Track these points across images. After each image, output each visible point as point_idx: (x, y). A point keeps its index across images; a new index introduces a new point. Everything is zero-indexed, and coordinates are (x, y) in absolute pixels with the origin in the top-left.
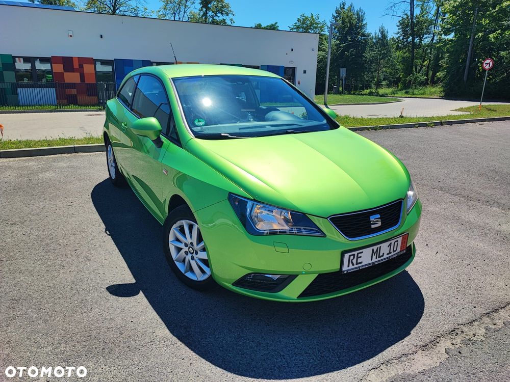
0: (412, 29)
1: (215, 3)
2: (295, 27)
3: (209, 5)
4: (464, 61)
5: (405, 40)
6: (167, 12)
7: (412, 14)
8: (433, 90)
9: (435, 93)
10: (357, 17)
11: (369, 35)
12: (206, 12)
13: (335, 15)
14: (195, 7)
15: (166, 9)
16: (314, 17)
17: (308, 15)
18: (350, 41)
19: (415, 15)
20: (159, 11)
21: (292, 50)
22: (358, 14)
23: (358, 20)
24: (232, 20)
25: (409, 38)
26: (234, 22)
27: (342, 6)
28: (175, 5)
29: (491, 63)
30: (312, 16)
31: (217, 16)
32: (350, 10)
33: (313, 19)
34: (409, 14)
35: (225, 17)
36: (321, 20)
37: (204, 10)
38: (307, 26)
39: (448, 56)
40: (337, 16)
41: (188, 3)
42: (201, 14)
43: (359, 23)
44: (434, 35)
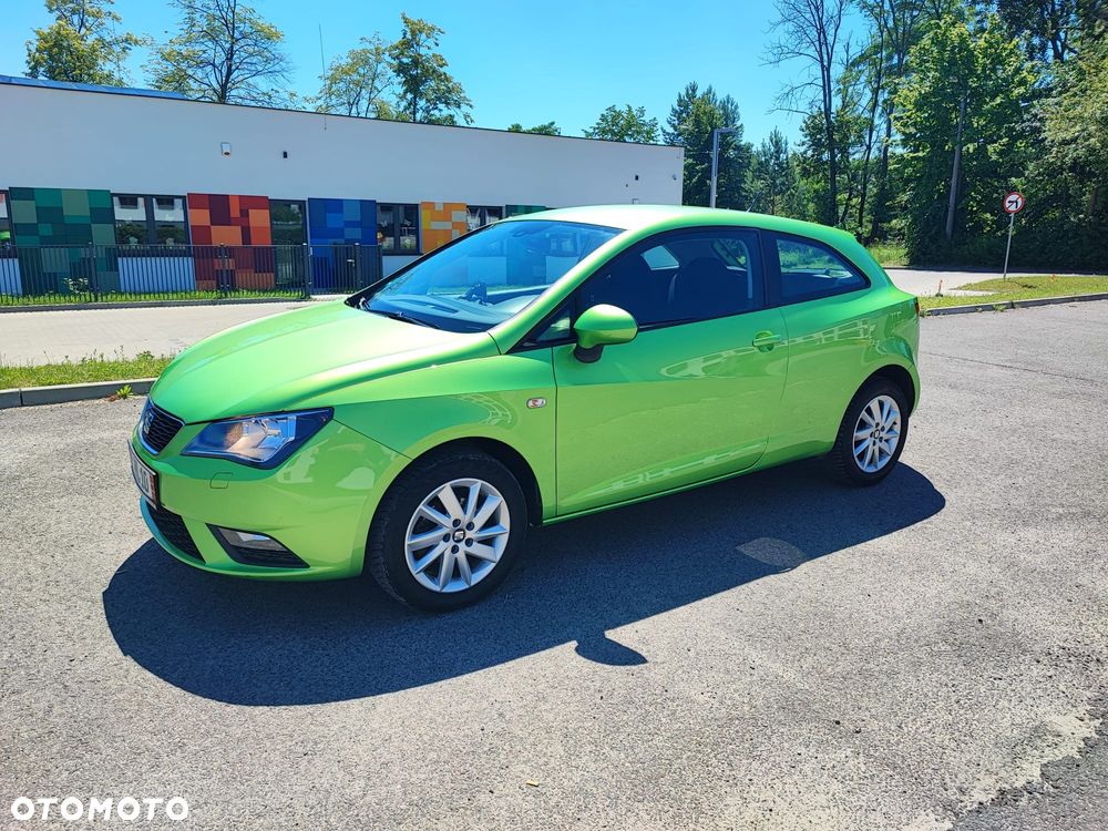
0: (830, 137)
1: (433, 84)
2: (597, 131)
3: (421, 88)
4: (944, 196)
5: (817, 158)
7: (828, 108)
10: (722, 112)
11: (750, 146)
12: (415, 101)
13: (677, 108)
14: (391, 92)
16: (634, 112)
17: (622, 107)
19: (833, 110)
21: (637, 178)
22: (724, 108)
23: (726, 119)
24: (468, 116)
25: (824, 153)
26: (472, 121)
27: (690, 92)
29: (1020, 202)
30: (630, 111)
31: (436, 108)
32: (706, 100)
33: (632, 117)
34: (822, 107)
35: (452, 111)
36: (647, 118)
37: (409, 96)
38: (620, 129)
39: (913, 189)
40: (682, 112)
41: (377, 84)
42: (404, 104)
43: (727, 125)
44: (869, 148)
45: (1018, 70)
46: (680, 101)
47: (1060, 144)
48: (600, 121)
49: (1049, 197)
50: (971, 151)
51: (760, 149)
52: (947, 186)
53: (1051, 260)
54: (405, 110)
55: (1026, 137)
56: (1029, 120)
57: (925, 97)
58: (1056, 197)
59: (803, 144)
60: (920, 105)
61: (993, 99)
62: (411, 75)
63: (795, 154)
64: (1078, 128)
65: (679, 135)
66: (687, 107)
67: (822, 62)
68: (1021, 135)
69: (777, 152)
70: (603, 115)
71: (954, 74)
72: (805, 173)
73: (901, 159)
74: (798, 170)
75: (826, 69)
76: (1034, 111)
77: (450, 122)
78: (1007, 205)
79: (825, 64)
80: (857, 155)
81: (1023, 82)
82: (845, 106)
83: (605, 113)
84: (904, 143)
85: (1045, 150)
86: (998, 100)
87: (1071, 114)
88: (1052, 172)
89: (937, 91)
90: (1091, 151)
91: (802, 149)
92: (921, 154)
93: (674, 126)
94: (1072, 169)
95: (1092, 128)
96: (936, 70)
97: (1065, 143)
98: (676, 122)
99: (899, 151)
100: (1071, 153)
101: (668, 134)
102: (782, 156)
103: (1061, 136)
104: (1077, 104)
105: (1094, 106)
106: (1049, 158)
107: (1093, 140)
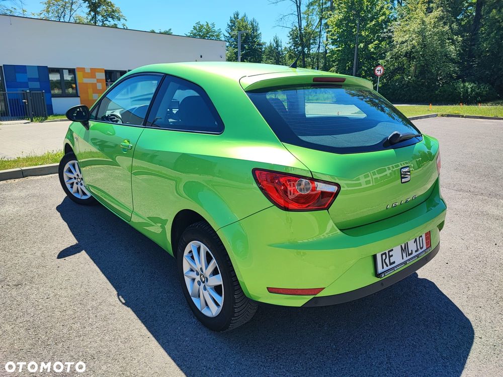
0: (301, 40)
1: (104, 7)
2: (192, 34)
3: (98, 9)
4: (351, 68)
5: (296, 50)
6: (50, 16)
7: (300, 26)
8: (326, 96)
9: (328, 98)
10: (251, 26)
11: (264, 43)
12: (95, 16)
13: (230, 24)
14: (82, 11)
15: (48, 12)
16: (210, 26)
17: (203, 23)
18: (247, 49)
19: (302, 27)
20: (41, 14)
21: (201, 57)
22: (252, 24)
23: (253, 30)
24: (124, 25)
25: (298, 47)
27: (236, 16)
28: (59, 7)
29: (382, 70)
30: (208, 25)
31: (107, 20)
32: (243, 20)
33: (209, 28)
34: (297, 25)
35: (116, 22)
36: (216, 29)
37: (93, 13)
38: (203, 34)
39: (337, 65)
40: (232, 26)
41: (74, 7)
42: (90, 17)
43: (253, 33)
44: (319, 46)
45: (382, 8)
46: (231, 20)
47: (401, 43)
48: (193, 30)
49: (396, 69)
50: (362, 47)
51: (269, 45)
52: (352, 63)
53: (397, 98)
54: (90, 21)
55: (386, 40)
56: (387, 32)
57: (341, 21)
58: (399, 69)
59: (290, 43)
60: (338, 25)
61: (371, 21)
62: (92, 3)
63: (286, 48)
64: (408, 36)
65: (232, 37)
66: (234, 24)
67: (297, 4)
68: (384, 39)
69: (277, 46)
70: (194, 27)
71: (354, 9)
72: (291, 57)
73: (332, 51)
74: (287, 55)
75: (299, 7)
76: (389, 28)
77: (115, 26)
78: (376, 72)
79: (298, 4)
80: (314, 50)
81: (384, 14)
82: (308, 26)
83: (195, 25)
84: (333, 43)
85: (394, 46)
86: (373, 23)
87: (405, 29)
88: (396, 57)
89: (345, 19)
90: (414, 47)
91: (290, 45)
92: (340, 49)
93: (229, 34)
94: (406, 56)
95: (414, 36)
96: (346, 8)
97: (403, 43)
98: (230, 31)
99: (333, 47)
100: (406, 48)
101: (226, 37)
102: (279, 48)
103: (401, 40)
104: (407, 25)
105: (415, 26)
106: (396, 50)
107: (414, 41)
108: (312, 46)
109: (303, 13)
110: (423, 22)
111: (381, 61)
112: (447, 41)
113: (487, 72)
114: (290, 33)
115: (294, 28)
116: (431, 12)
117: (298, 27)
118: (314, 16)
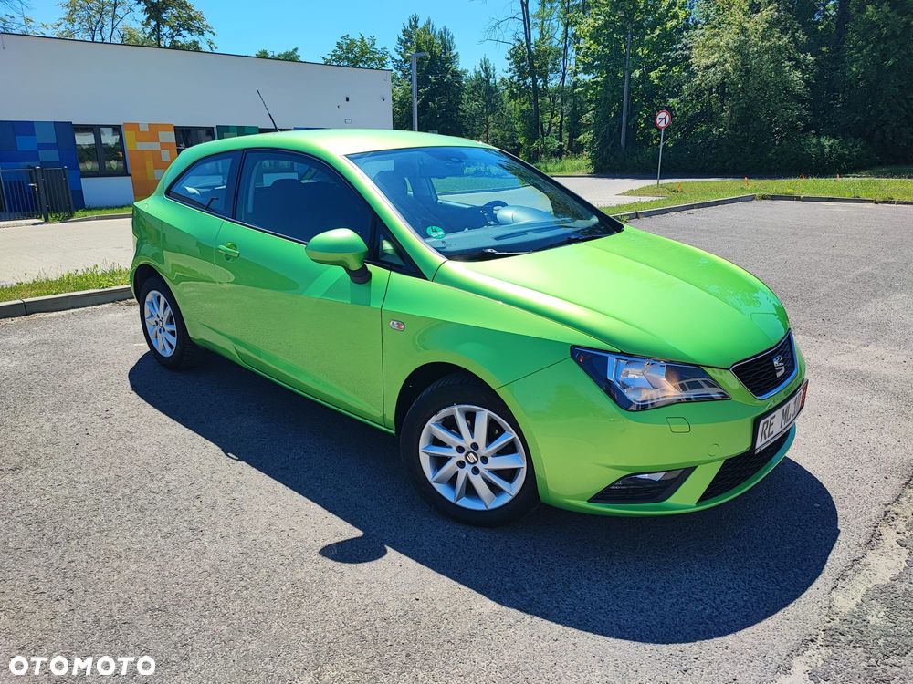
0: (531, 64)
1: (174, 11)
2: (334, 58)
3: (163, 15)
4: (618, 115)
5: (522, 82)
6: (76, 28)
7: (528, 39)
8: (576, 162)
9: (579, 168)
10: (440, 42)
11: (465, 72)
12: (159, 27)
13: (403, 38)
14: (134, 19)
15: (72, 22)
16: (367, 41)
17: (355, 37)
18: (434, 84)
19: (532, 41)
20: (58, 25)
21: (347, 99)
22: (442, 38)
23: (444, 48)
24: (211, 43)
25: (527, 78)
26: (216, 48)
27: (413, 23)
28: (92, 13)
29: (668, 118)
30: (362, 39)
31: (180, 35)
32: (426, 30)
33: (365, 45)
34: (522, 37)
35: (196, 38)
36: (378, 46)
37: (153, 23)
38: (354, 56)
39: (594, 109)
40: (407, 41)
41: (119, 11)
42: (148, 30)
43: (445, 53)
44: (564, 74)
45: (672, 6)
46: (405, 31)
47: (705, 69)
48: (336, 49)
49: (698, 114)
50: (638, 76)
51: (473, 74)
52: (621, 105)
53: (700, 167)
54: (150, 36)
55: (679, 64)
56: (681, 49)
57: (599, 29)
58: (702, 113)
59: (510, 70)
60: (595, 35)
61: (653, 31)
62: (152, 3)
63: (503, 79)
64: (716, 55)
65: (405, 62)
66: (411, 37)
68: (676, 62)
69: (487, 77)
70: (338, 43)
71: (623, 9)
72: (513, 96)
73: (585, 84)
74: (507, 93)
75: (525, 6)
76: (684, 41)
77: (195, 47)
78: (658, 121)
80: (554, 82)
81: (675, 16)
82: (542, 38)
83: (340, 41)
84: (586, 71)
85: (693, 74)
86: (657, 32)
87: (711, 43)
88: (698, 93)
89: (606, 25)
90: (727, 74)
91: (510, 74)
92: (599, 79)
93: (402, 55)
95: (727, 55)
96: (607, 6)
97: (707, 68)
98: (403, 50)
99: (587, 78)
100: (714, 77)
101: (396, 61)
102: (491, 80)
103: (704, 62)
104: (716, 35)
105: (729, 37)
106: (696, 81)
107: (727, 65)
108: (551, 75)
109: (534, 16)
110: (744, 30)
111: (671, 100)
112: (787, 63)
113: (858, 118)
114: (509, 52)
115: (518, 44)
116: (758, 11)
117: (524, 41)
118: (553, 21)
